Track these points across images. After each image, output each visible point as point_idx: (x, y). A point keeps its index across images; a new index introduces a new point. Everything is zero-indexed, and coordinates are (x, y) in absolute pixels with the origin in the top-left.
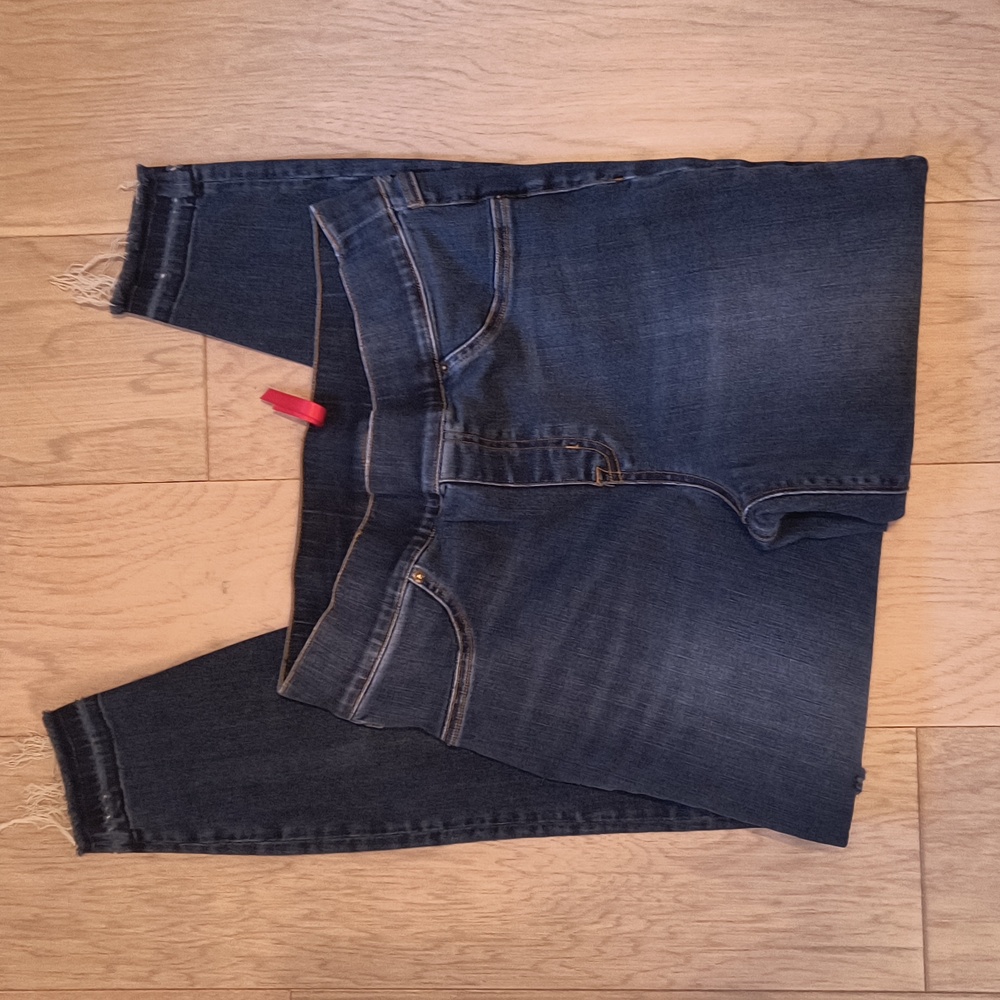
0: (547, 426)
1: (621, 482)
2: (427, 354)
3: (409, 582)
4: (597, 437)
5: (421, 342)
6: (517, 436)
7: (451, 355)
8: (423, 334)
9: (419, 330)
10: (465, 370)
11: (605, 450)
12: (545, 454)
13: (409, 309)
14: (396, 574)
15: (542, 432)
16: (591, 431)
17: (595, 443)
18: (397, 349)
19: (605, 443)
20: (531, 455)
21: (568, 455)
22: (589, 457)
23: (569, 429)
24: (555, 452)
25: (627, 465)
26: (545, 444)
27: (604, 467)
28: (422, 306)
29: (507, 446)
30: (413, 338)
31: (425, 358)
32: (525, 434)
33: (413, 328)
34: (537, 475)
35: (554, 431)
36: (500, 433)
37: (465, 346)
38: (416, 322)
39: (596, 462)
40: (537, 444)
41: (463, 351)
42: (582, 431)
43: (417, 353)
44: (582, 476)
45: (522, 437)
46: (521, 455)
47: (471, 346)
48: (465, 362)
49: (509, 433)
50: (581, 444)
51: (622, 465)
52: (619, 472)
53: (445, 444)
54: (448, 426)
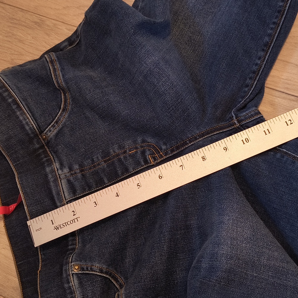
0: (116, 147)
1: (165, 157)
2: (33, 133)
3: (73, 274)
4: (144, 141)
5: (27, 128)
6: (102, 158)
7: (47, 129)
8: (27, 123)
9: (24, 122)
10: (57, 135)
11: (150, 146)
12: (120, 160)
13: (15, 113)
14: (64, 275)
15: (114, 150)
16: (139, 140)
17: (144, 145)
18: (16, 135)
19: (149, 142)
20: (113, 163)
21: (133, 156)
22: (143, 153)
23: (128, 143)
24: (125, 157)
25: (164, 147)
26: (118, 155)
27: (152, 154)
28: (21, 109)
29: (99, 165)
30: (22, 127)
31: (32, 135)
32: (106, 154)
33: (21, 122)
34: (120, 172)
35: (120, 147)
36: (93, 160)
37: (53, 123)
38: (21, 118)
39: (148, 153)
40: (114, 157)
41: (54, 126)
42: (135, 142)
43: (28, 134)
44: (143, 163)
45: (105, 157)
46: (107, 166)
47: (57, 122)
48: (55, 131)
49: (97, 158)
50: (136, 148)
51: (161, 149)
52: (161, 153)
53: (62, 181)
54: (60, 172)
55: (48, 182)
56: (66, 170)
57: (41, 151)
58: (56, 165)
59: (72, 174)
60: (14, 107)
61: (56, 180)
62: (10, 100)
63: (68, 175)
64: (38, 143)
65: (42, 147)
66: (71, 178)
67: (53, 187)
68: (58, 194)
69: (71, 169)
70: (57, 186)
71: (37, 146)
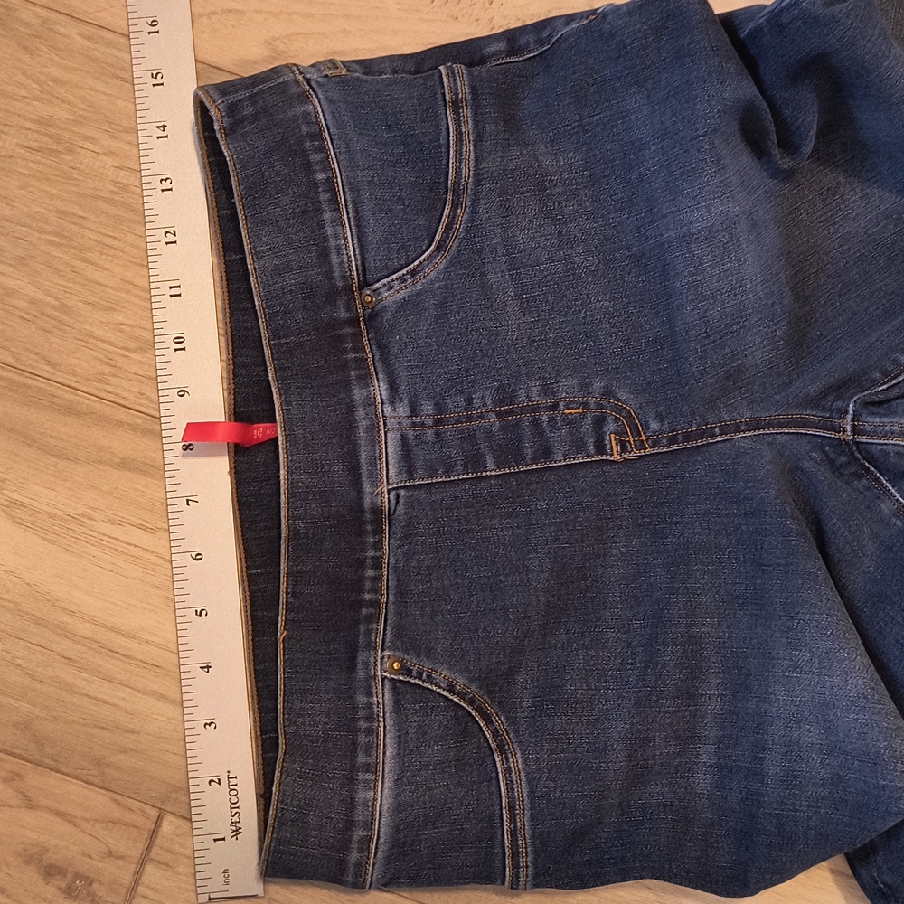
0: (536, 385)
1: (649, 451)
2: (343, 277)
3: (384, 679)
4: (607, 393)
5: (335, 260)
6: (494, 401)
7: (385, 281)
8: (338, 248)
9: (332, 243)
10: (403, 305)
11: (619, 410)
12: (536, 423)
13: (319, 211)
14: (361, 675)
15: (531, 393)
16: (598, 386)
17: (605, 401)
18: (302, 268)
19: (619, 400)
20: (518, 423)
21: (571, 423)
22: (599, 422)
23: (567, 386)
24: (550, 420)
25: (654, 425)
26: (535, 409)
27: (621, 433)
28: (337, 209)
29: (481, 417)
30: (324, 254)
31: (340, 284)
32: (506, 396)
33: (326, 239)
34: (529, 454)
35: (547, 390)
36: (469, 401)
37: (404, 271)
38: (329, 231)
39: (610, 427)
40: (523, 410)
41: (402, 279)
42: (585, 387)
43: (329, 275)
44: (592, 449)
45: (502, 403)
46: (502, 428)
47: (413, 273)
48: (403, 293)
49: (483, 398)
50: (585, 405)
51: (646, 427)
52: (644, 438)
53: (389, 435)
54: (388, 409)
55: (351, 427)
56: (403, 410)
57: (348, 330)
58: (380, 389)
59: (414, 425)
60: (324, 196)
61: (373, 429)
62: (321, 176)
63: (406, 423)
64: (348, 309)
65: (354, 322)
66: (411, 434)
67: (363, 443)
68: (373, 463)
69: (414, 411)
70: (374, 442)
71: (343, 314)
